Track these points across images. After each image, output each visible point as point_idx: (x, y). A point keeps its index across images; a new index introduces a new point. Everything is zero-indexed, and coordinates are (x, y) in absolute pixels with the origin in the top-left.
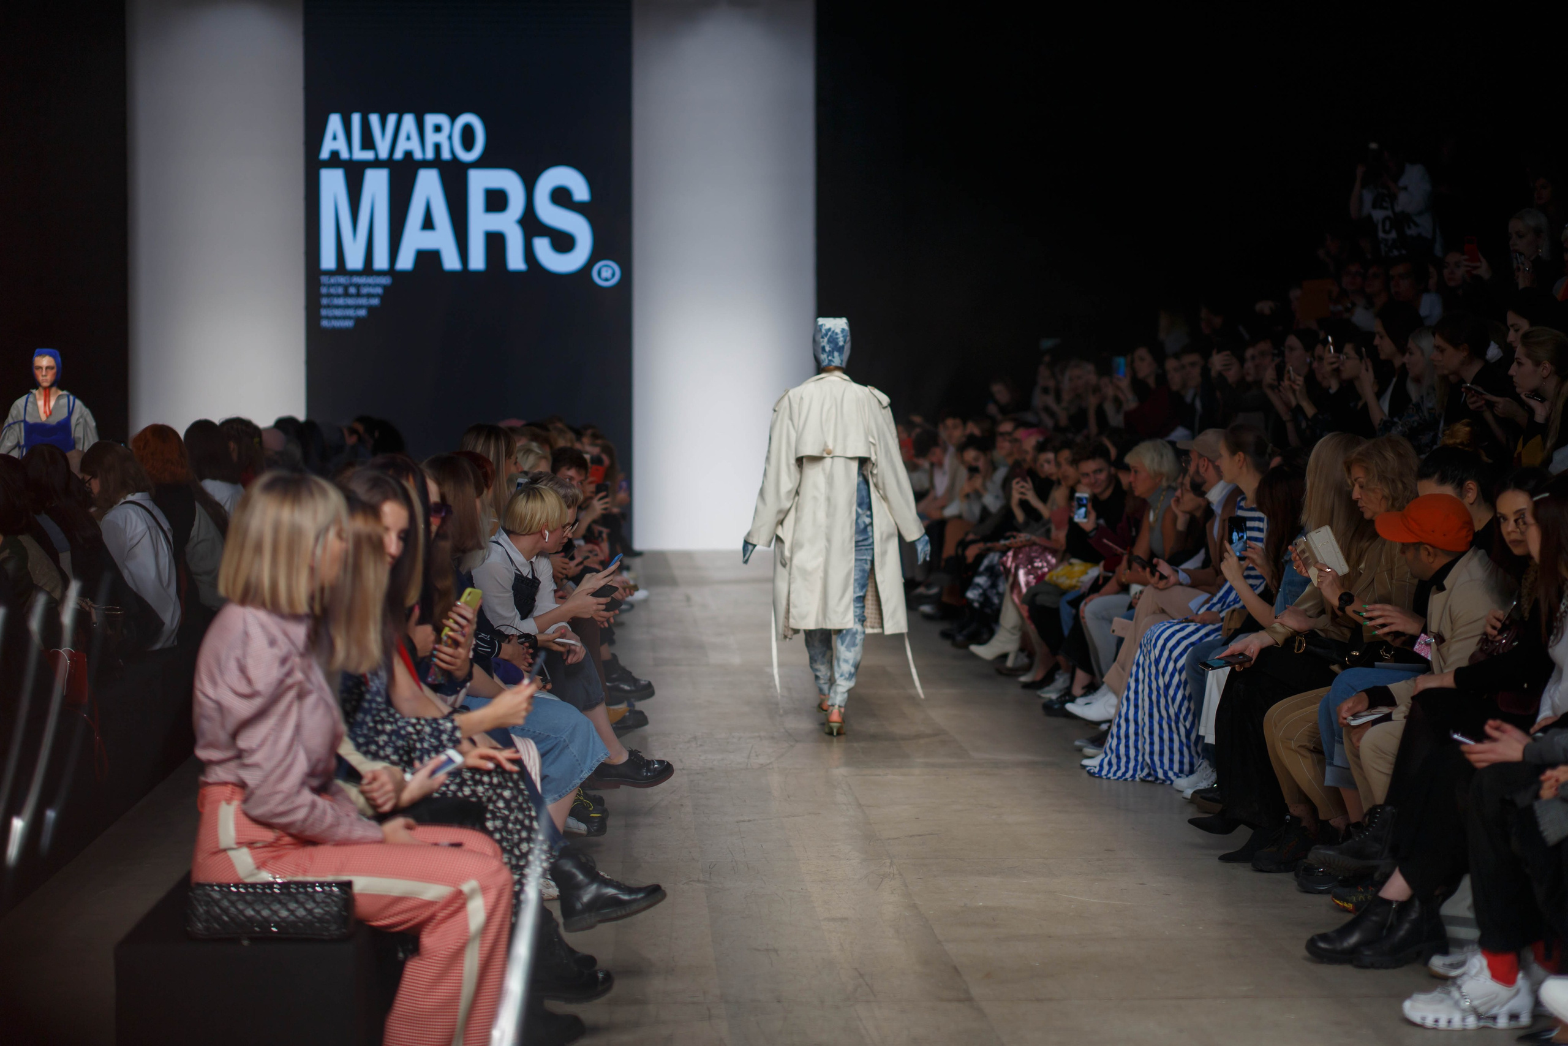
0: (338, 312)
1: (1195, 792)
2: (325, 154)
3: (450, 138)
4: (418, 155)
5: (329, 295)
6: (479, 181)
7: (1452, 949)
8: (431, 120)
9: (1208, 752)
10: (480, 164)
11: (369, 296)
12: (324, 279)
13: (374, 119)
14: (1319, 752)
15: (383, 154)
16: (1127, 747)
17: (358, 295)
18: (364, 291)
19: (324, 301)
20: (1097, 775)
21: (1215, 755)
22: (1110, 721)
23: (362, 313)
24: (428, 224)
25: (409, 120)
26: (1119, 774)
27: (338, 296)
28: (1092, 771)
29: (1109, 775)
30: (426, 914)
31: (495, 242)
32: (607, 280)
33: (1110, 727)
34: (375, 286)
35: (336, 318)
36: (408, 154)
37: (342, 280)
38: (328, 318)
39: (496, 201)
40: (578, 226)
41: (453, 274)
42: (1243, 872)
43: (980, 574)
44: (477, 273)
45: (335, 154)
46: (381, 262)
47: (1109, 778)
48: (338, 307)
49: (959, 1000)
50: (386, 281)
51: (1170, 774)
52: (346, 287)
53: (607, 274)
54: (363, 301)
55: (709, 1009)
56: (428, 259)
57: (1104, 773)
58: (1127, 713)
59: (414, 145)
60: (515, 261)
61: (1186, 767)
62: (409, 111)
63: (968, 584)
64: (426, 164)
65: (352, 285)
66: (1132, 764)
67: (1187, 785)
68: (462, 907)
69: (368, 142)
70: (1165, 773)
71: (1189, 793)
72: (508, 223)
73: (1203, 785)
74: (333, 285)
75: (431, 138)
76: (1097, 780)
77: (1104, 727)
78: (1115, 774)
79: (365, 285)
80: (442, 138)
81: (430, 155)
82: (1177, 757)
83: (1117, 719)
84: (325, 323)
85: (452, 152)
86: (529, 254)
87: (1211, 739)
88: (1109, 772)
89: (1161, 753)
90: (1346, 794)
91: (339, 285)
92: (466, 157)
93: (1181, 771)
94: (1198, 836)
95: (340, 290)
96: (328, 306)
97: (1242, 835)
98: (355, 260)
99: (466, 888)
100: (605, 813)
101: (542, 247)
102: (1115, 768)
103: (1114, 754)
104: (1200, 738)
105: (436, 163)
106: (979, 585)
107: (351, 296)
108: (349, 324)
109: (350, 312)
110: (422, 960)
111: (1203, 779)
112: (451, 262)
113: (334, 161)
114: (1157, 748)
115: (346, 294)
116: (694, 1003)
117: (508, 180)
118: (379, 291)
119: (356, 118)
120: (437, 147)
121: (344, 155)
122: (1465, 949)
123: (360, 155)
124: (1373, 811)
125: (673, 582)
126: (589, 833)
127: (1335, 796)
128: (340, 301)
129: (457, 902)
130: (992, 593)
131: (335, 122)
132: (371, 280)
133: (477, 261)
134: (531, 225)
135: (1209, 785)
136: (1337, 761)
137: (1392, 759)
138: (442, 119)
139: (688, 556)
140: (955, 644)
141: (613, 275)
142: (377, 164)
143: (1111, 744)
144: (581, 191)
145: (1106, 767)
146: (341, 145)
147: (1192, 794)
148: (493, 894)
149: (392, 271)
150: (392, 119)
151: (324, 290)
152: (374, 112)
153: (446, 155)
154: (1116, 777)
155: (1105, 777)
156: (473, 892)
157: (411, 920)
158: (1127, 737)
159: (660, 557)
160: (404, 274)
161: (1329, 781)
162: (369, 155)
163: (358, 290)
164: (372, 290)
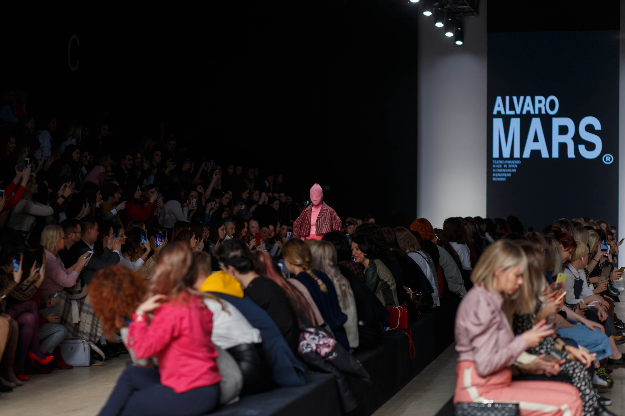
0: (499, 175)
2: (495, 112)
3: (545, 105)
4: (532, 112)
5: (496, 168)
6: (557, 123)
8: (537, 98)
10: (557, 115)
11: (512, 168)
12: (494, 162)
13: (515, 98)
15: (518, 112)
17: (508, 168)
18: (510, 166)
19: (494, 171)
23: (510, 175)
24: (536, 140)
25: (528, 98)
27: (500, 168)
31: (563, 147)
32: (608, 162)
34: (515, 164)
35: (499, 177)
36: (528, 112)
37: (501, 162)
38: (496, 177)
39: (563, 130)
40: (597, 140)
41: (545, 159)
44: (555, 159)
45: (499, 112)
46: (517, 155)
48: (499, 173)
50: (519, 162)
52: (503, 165)
53: (608, 159)
54: (510, 170)
56: (536, 153)
59: (531, 108)
60: (571, 154)
62: (528, 95)
64: (535, 116)
65: (505, 164)
69: (512, 107)
72: (568, 139)
74: (498, 164)
75: (537, 106)
79: (510, 164)
80: (542, 105)
81: (537, 112)
84: (494, 179)
85: (546, 111)
86: (577, 151)
91: (500, 164)
92: (552, 113)
95: (501, 166)
96: (496, 173)
98: (506, 154)
99: (563, 407)
101: (582, 148)
105: (540, 115)
107: (505, 168)
108: (504, 179)
109: (505, 175)
112: (545, 155)
113: (499, 115)
115: (503, 168)
117: (568, 122)
118: (516, 166)
119: (507, 98)
120: (540, 110)
121: (503, 112)
123: (509, 112)
128: (501, 170)
129: (560, 414)
131: (499, 100)
132: (513, 162)
133: (556, 154)
134: (577, 140)
138: (542, 98)
141: (611, 160)
142: (516, 116)
144: (598, 126)
146: (501, 109)
148: (574, 411)
149: (521, 158)
150: (522, 98)
151: (494, 166)
153: (543, 112)
156: (566, 410)
160: (526, 159)
162: (513, 113)
163: (508, 166)
164: (513, 166)
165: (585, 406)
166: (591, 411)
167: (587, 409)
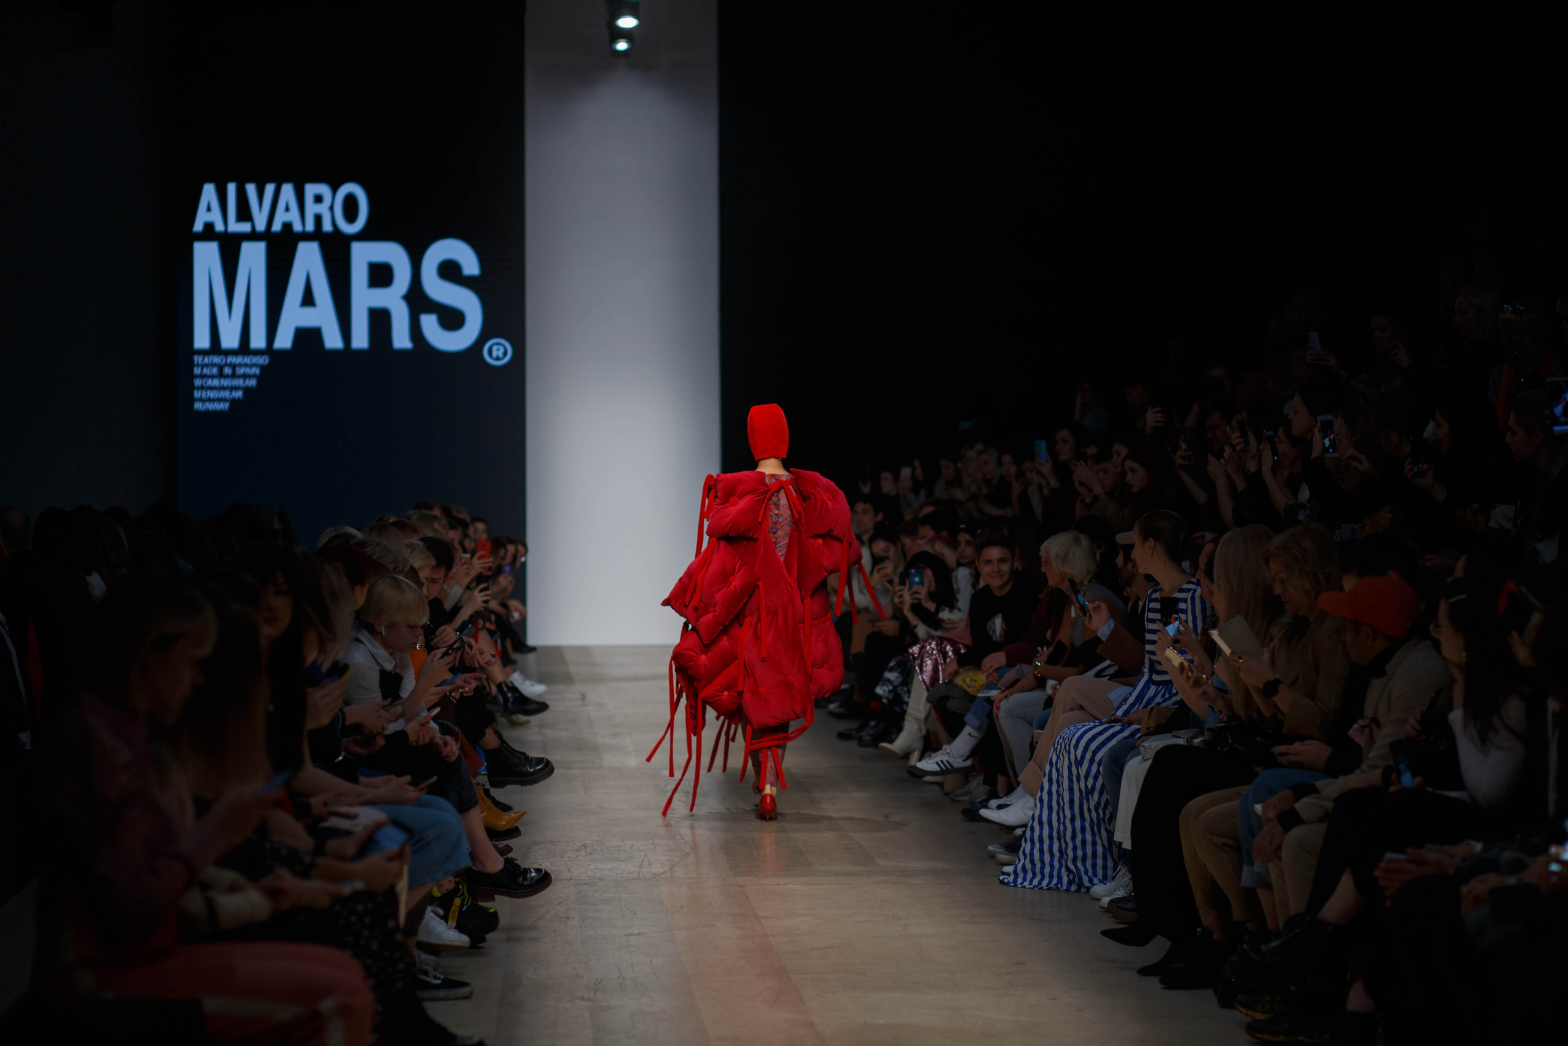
0: (212, 394)
1: (1110, 901)
2: (198, 227)
3: (332, 208)
4: (297, 227)
5: (203, 376)
6: (363, 254)
8: (311, 190)
10: (362, 236)
11: (245, 376)
12: (197, 359)
13: (251, 189)
14: (1236, 849)
15: (261, 226)
16: (1041, 851)
17: (234, 375)
18: (240, 371)
19: (198, 382)
20: (1012, 884)
21: (1132, 861)
22: (1025, 826)
23: (239, 394)
24: (308, 299)
25: (288, 190)
26: (1035, 882)
27: (213, 377)
28: (1006, 881)
29: (1024, 884)
31: (380, 319)
32: (498, 359)
33: (1024, 832)
34: (252, 366)
35: (210, 400)
36: (287, 226)
37: (217, 359)
38: (201, 400)
39: (381, 275)
40: (468, 302)
41: (334, 352)
43: (892, 670)
44: (360, 352)
45: (209, 226)
46: (258, 340)
47: (1024, 887)
48: (212, 388)
50: (264, 360)
52: (221, 368)
53: (498, 352)
54: (239, 382)
56: (308, 337)
57: (1020, 880)
58: (1040, 816)
59: (294, 217)
60: (401, 340)
62: (288, 181)
63: (878, 679)
64: (306, 237)
65: (226, 365)
66: (1047, 870)
67: (1106, 892)
69: (244, 213)
71: (1106, 900)
72: (393, 299)
73: (1120, 893)
74: (207, 365)
75: (311, 208)
76: (1012, 890)
77: (1019, 832)
78: (1031, 883)
79: (240, 365)
80: (323, 209)
81: (310, 227)
83: (1031, 822)
84: (198, 406)
85: (334, 224)
86: (416, 332)
87: (1127, 845)
88: (1025, 879)
90: (1263, 896)
91: (213, 365)
92: (349, 229)
93: (1105, 875)
95: (215, 371)
96: (202, 388)
98: (230, 339)
99: (326, 1006)
101: (429, 323)
102: (1030, 875)
103: (1028, 860)
105: (317, 235)
106: (889, 680)
107: (227, 377)
108: (224, 406)
109: (226, 394)
111: (1121, 886)
112: (333, 340)
113: (209, 233)
115: (221, 375)
117: (393, 253)
118: (257, 371)
119: (232, 188)
120: (318, 219)
121: (219, 227)
123: (236, 227)
125: (568, 679)
127: (1250, 897)
128: (215, 382)
130: (902, 690)
131: (209, 192)
132: (247, 360)
133: (360, 339)
134: (418, 301)
135: (1127, 893)
138: (324, 189)
139: (585, 650)
140: (861, 743)
141: (505, 354)
142: (254, 236)
143: (1025, 848)
144: (471, 265)
145: (1021, 875)
146: (215, 217)
147: (1109, 903)
149: (269, 350)
150: (270, 188)
151: (197, 371)
152: (251, 181)
153: (327, 227)
154: (1031, 886)
155: (1020, 886)
158: (1041, 840)
159: (555, 653)
160: (282, 352)
161: (1245, 882)
162: (245, 227)
163: (234, 371)
164: (248, 371)
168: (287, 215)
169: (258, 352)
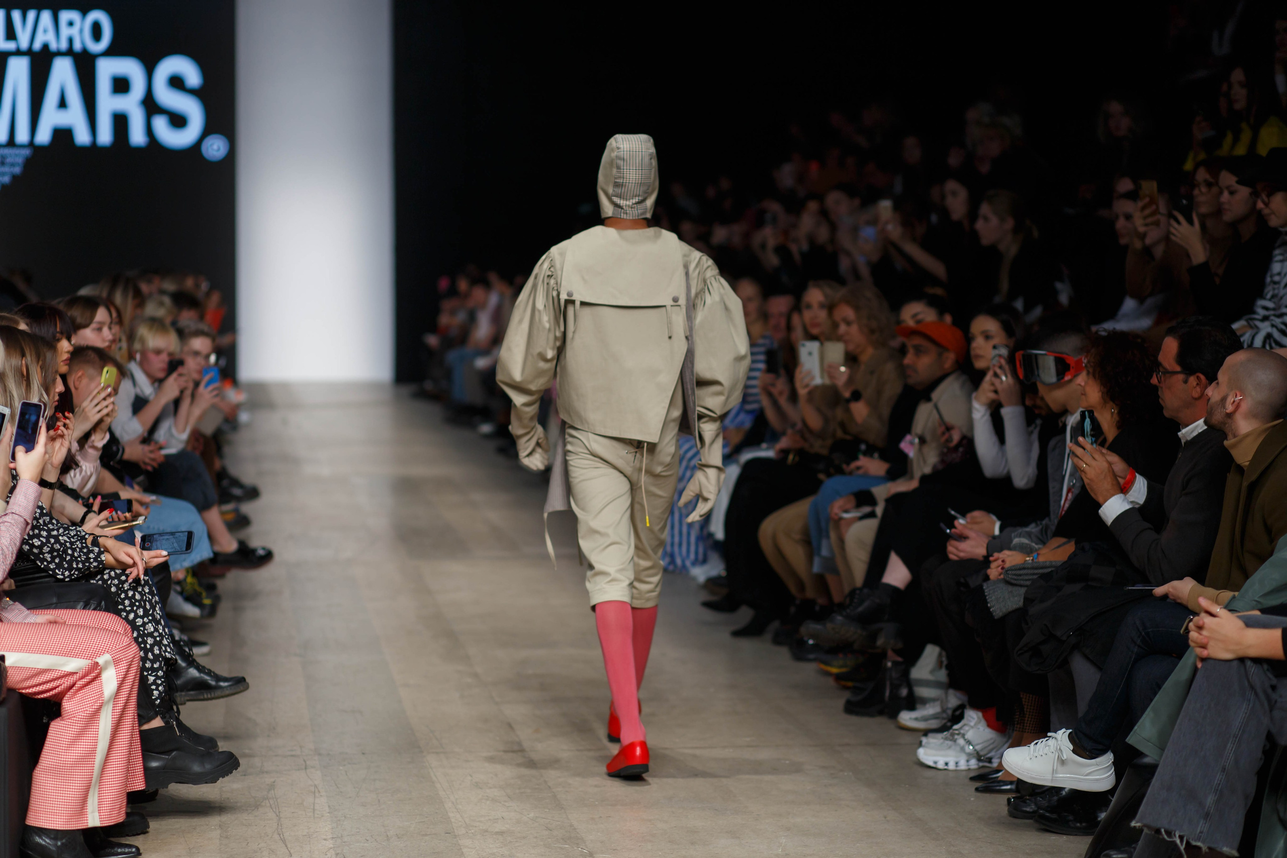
1: (707, 579)
4: (53, 46)
7: (918, 706)
9: (717, 546)
14: (809, 543)
21: (724, 549)
30: (67, 682)
36: (46, 47)
39: (121, 85)
41: (84, 148)
42: (747, 645)
44: (104, 147)
49: (513, 752)
51: (688, 563)
55: (305, 761)
56: (63, 135)
60: (137, 136)
61: (701, 557)
62: (46, 8)
64: (59, 53)
67: (700, 574)
68: (98, 676)
70: (683, 561)
71: (701, 579)
73: (714, 573)
75: (65, 32)
81: (64, 45)
82: (693, 548)
86: (149, 131)
87: (720, 535)
89: (680, 545)
90: (830, 579)
93: (696, 559)
94: (709, 615)
97: (745, 615)
99: (101, 660)
100: (217, 599)
104: (711, 535)
105: (70, 52)
110: (63, 720)
111: (715, 568)
112: (82, 137)
114: (677, 540)
116: (292, 756)
120: (71, 41)
122: (928, 706)
124: (853, 592)
126: (202, 616)
127: (821, 581)
129: (93, 674)
133: (105, 136)
135: (718, 573)
136: (825, 552)
137: (869, 548)
139: (284, 385)
142: (18, 53)
147: (705, 581)
148: (123, 666)
150: (31, 15)
152: (16, 8)
153: (77, 46)
156: (107, 663)
157: (55, 688)
159: (262, 387)
161: (816, 569)
165: (144, 659)
166: (160, 668)
167: (148, 665)
168: (46, 36)
169: (22, 146)
